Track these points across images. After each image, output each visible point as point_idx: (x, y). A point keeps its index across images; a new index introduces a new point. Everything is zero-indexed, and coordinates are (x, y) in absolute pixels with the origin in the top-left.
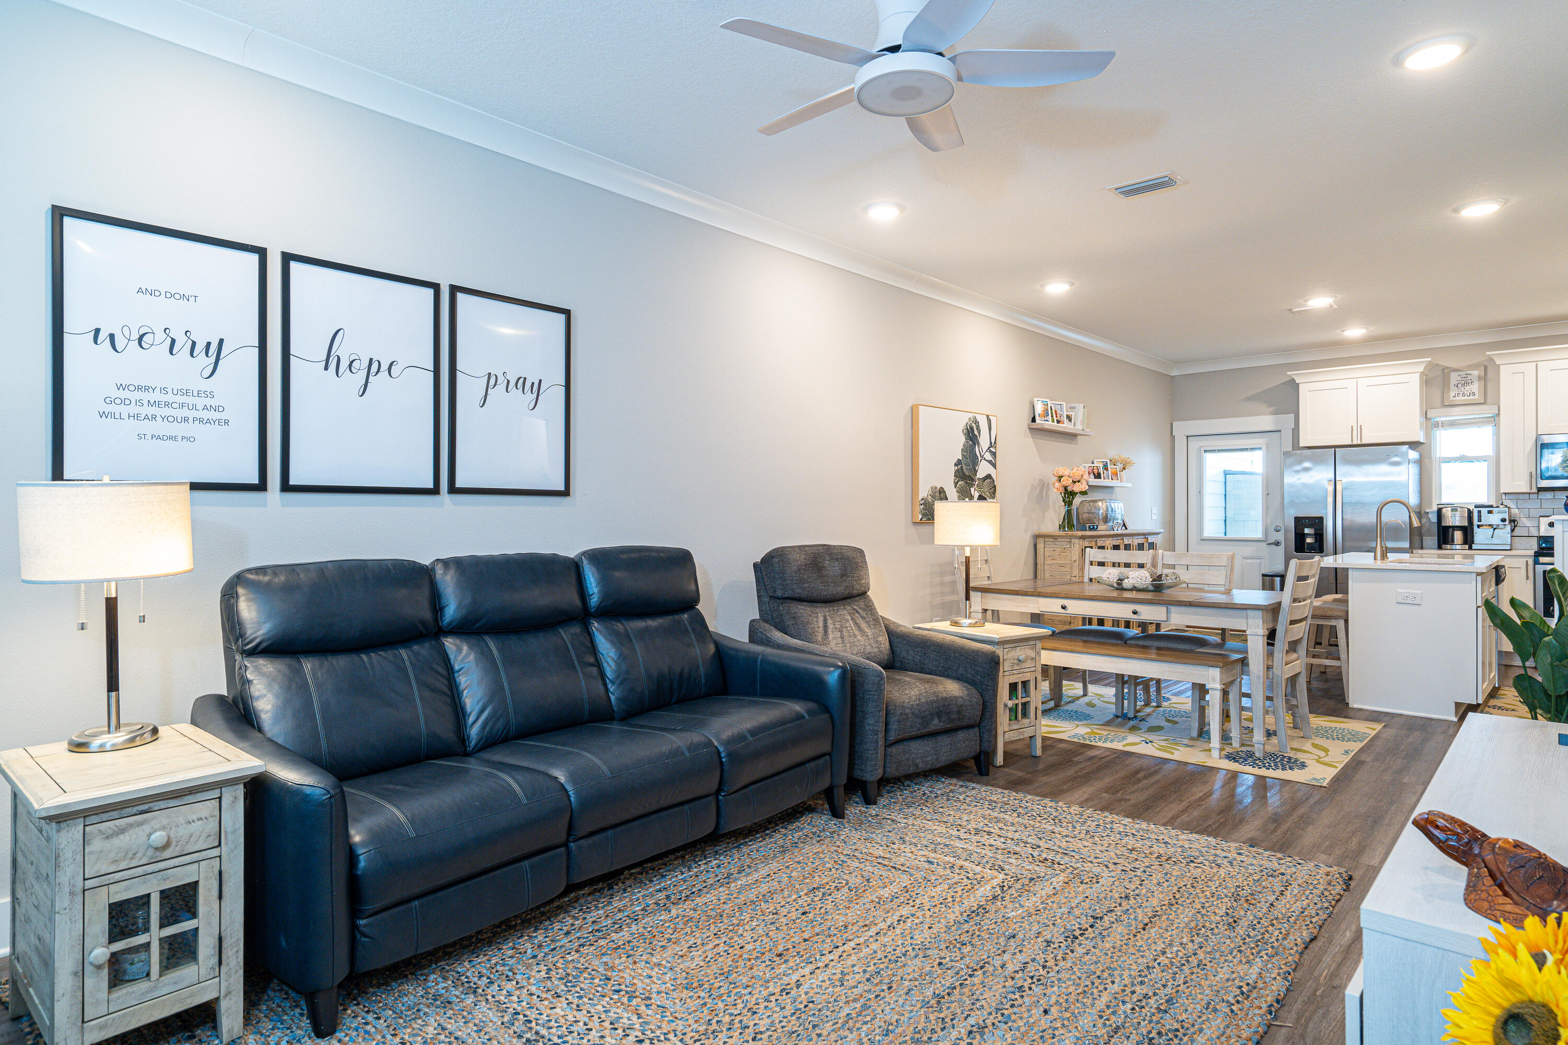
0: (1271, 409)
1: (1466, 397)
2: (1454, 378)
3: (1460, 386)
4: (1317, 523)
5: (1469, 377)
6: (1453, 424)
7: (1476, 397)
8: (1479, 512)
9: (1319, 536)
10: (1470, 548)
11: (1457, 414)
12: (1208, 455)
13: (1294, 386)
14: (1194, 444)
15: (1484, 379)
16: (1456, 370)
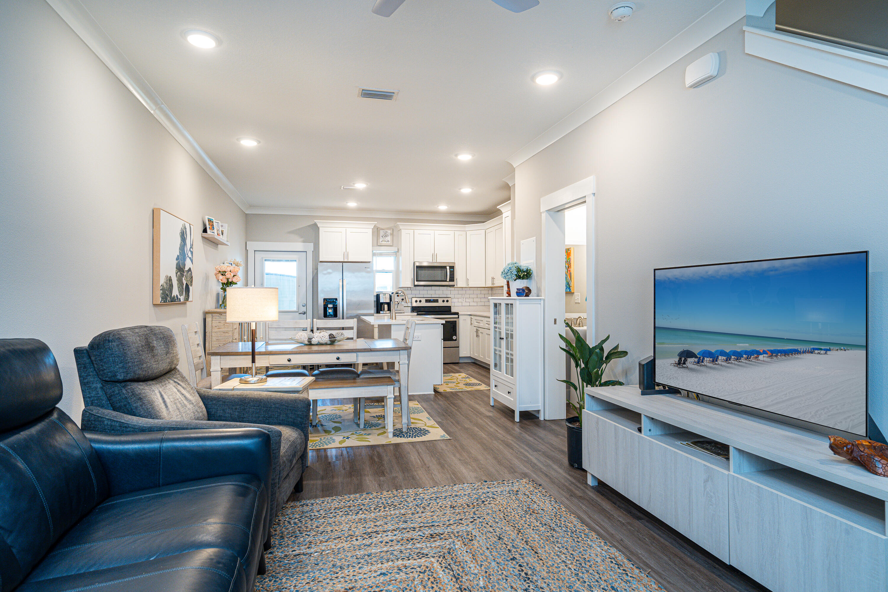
0: (302, 239)
1: (386, 243)
2: (382, 233)
3: (384, 237)
4: (334, 301)
5: (387, 233)
6: (381, 255)
7: (390, 243)
8: (394, 296)
9: (335, 309)
10: (390, 313)
11: (383, 250)
12: (267, 263)
13: (315, 228)
14: (259, 255)
15: (392, 234)
16: (382, 229)
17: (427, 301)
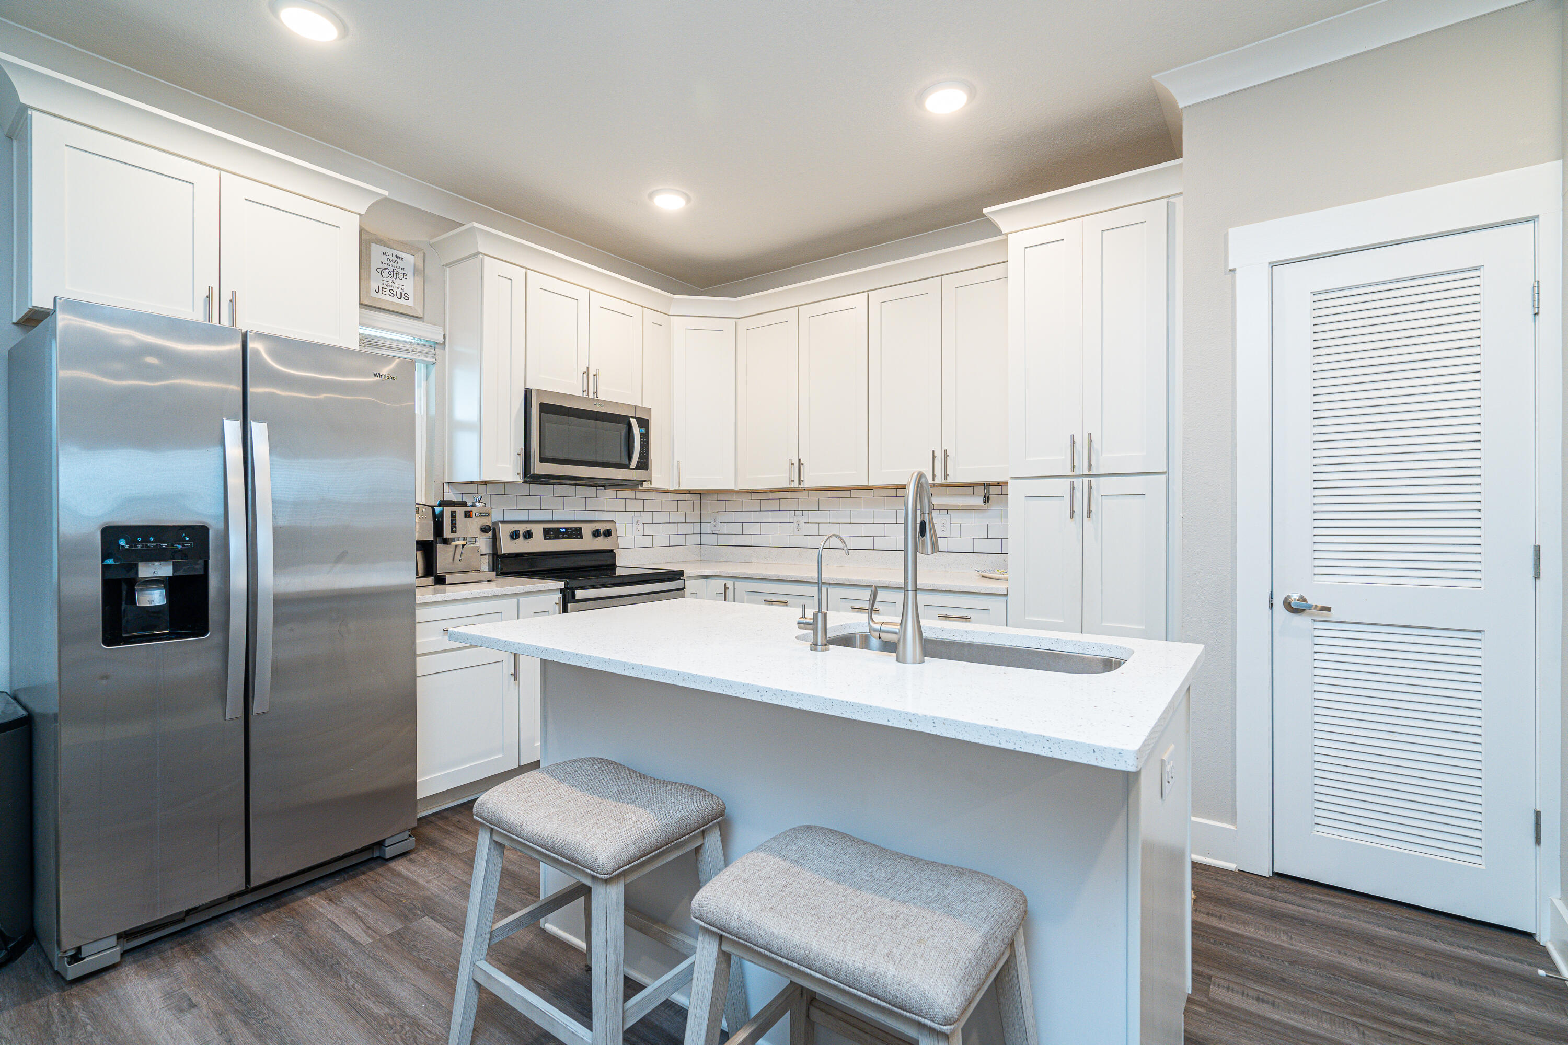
1: (395, 299)
2: (378, 256)
3: (386, 273)
4: (187, 543)
5: (401, 264)
7: (410, 303)
8: (453, 514)
10: (440, 580)
11: (383, 326)
15: (419, 272)
16: (380, 243)
17: (549, 534)
